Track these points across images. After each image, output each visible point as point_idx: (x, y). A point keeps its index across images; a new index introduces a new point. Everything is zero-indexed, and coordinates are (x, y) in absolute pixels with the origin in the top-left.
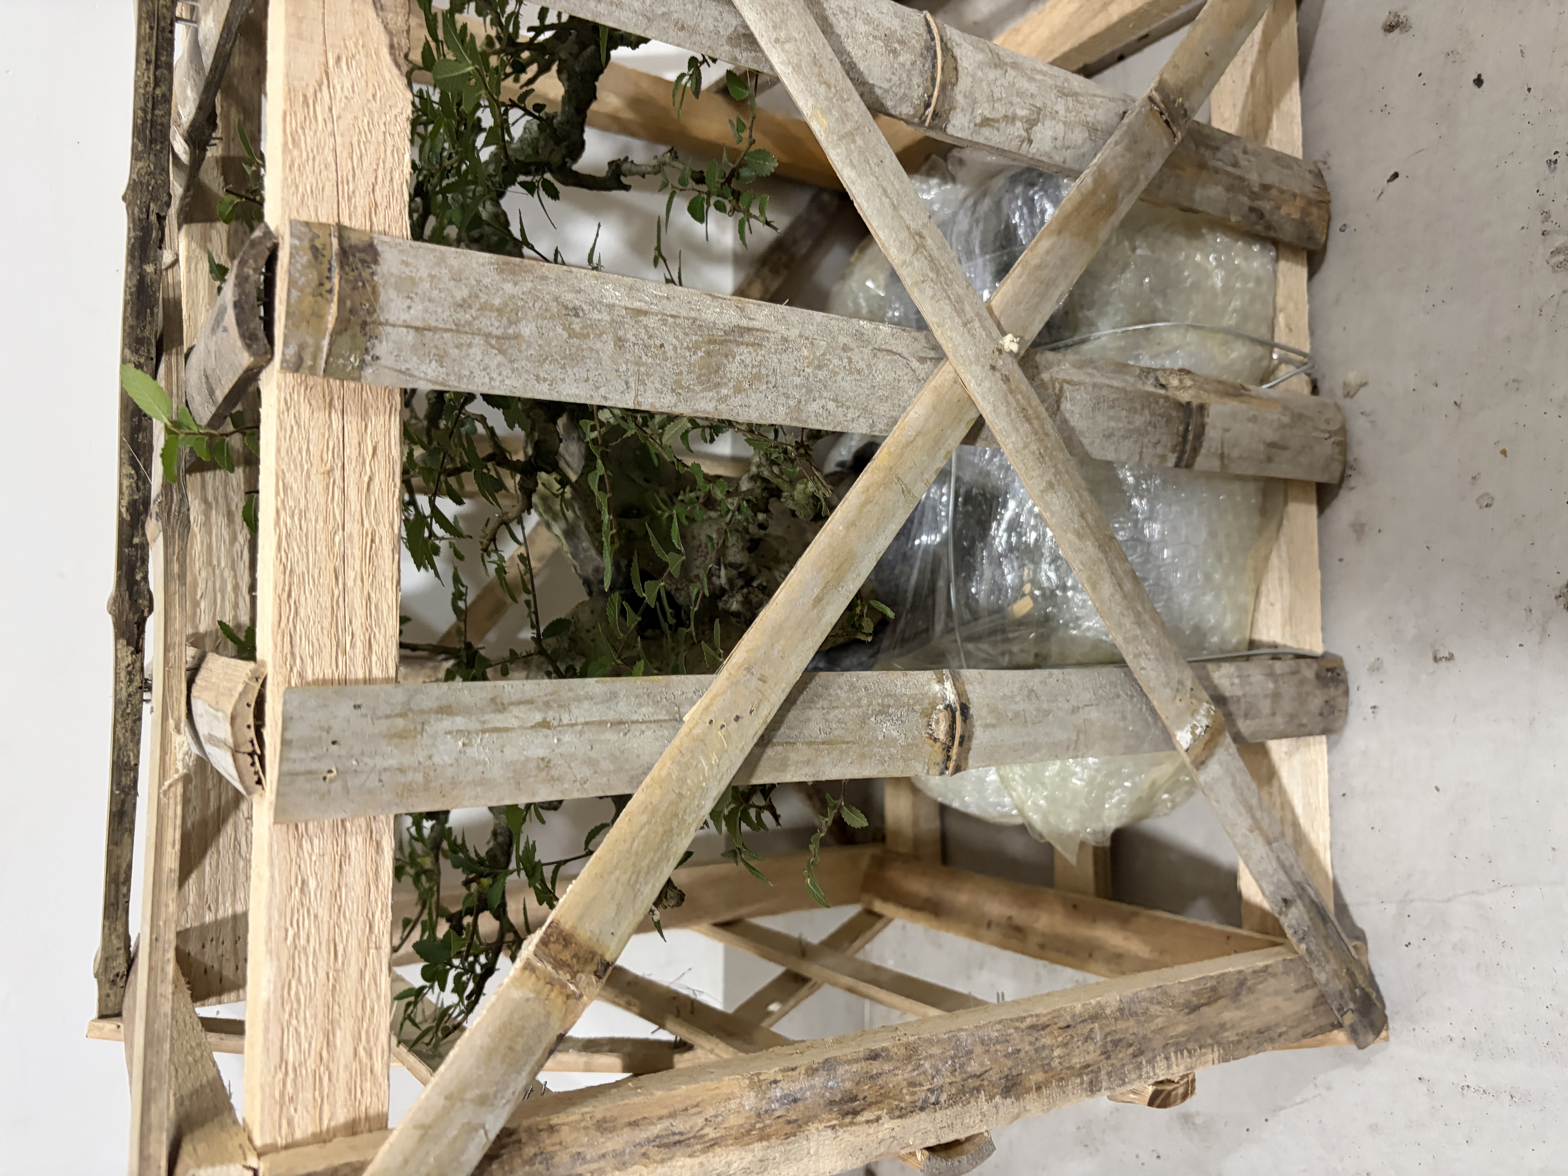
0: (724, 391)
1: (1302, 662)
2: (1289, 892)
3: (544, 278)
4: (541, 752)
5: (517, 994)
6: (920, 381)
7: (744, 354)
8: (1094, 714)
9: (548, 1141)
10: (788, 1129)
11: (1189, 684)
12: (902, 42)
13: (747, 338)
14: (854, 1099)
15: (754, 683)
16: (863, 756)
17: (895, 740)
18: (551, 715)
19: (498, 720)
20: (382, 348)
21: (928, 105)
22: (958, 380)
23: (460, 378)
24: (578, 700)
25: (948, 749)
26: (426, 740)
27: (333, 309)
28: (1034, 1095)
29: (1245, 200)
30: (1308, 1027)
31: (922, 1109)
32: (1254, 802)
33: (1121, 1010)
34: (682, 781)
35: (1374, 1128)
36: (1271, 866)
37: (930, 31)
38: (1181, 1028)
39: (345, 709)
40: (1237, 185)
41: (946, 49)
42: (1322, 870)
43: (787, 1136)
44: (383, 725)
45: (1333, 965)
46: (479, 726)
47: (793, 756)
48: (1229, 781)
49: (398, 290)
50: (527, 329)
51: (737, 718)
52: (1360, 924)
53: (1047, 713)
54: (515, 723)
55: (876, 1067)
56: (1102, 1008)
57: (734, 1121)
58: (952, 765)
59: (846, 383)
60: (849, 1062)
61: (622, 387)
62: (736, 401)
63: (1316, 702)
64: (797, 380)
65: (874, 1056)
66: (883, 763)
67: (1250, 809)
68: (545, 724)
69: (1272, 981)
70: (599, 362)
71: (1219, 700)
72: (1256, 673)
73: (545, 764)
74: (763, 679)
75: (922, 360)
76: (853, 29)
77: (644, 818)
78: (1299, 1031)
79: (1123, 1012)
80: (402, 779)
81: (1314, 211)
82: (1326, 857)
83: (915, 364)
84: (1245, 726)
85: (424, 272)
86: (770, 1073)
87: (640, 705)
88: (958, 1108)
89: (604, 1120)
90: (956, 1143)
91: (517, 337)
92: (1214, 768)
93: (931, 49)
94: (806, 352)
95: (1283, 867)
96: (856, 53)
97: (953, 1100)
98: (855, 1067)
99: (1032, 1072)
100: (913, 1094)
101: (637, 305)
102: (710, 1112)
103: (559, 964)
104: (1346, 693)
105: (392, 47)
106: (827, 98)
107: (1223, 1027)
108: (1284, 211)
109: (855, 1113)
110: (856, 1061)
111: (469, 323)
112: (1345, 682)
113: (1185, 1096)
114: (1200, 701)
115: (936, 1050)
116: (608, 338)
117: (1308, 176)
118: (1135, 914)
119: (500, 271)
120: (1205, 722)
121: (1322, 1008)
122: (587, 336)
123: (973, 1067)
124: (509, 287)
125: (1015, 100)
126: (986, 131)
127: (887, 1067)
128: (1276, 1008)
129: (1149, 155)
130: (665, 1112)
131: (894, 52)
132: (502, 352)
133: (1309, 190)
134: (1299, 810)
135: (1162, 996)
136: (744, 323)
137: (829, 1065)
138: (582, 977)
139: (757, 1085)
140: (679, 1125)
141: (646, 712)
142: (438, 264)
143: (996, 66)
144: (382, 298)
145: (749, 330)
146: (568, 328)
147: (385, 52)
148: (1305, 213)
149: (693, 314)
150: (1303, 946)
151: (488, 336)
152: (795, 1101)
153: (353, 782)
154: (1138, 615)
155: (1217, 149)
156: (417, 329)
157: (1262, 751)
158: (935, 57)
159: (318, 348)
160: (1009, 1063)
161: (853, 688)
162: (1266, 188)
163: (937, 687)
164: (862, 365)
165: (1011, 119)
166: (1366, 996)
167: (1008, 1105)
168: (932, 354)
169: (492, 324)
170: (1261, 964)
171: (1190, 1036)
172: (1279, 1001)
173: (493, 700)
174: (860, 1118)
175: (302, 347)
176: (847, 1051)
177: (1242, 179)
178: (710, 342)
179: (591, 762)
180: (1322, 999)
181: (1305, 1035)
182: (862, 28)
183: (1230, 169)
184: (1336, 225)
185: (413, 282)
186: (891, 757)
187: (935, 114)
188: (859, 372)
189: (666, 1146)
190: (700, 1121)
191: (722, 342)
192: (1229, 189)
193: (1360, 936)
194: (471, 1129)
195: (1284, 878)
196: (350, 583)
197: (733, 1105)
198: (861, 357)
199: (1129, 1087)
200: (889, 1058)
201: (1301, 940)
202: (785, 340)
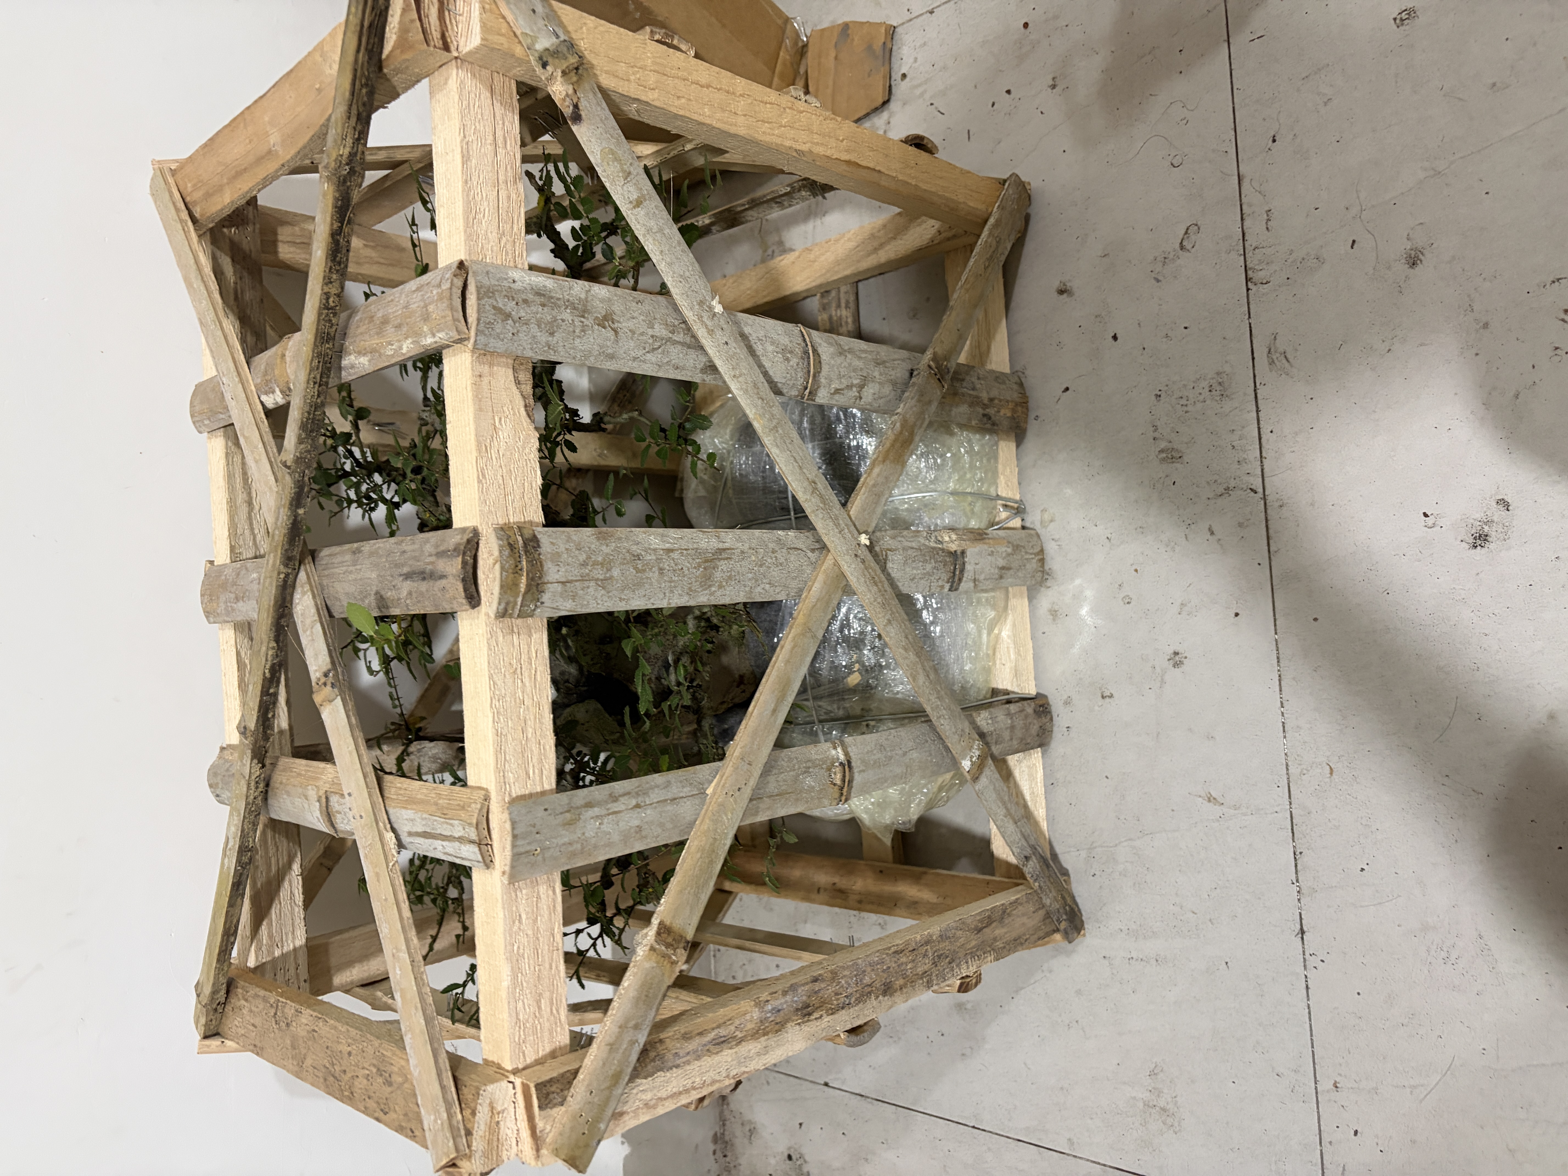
0: (713, 589)
1: (1025, 703)
2: (1028, 852)
3: (620, 539)
4: (636, 823)
5: (647, 965)
6: (815, 565)
7: (723, 565)
8: (915, 755)
9: (660, 1047)
10: (777, 1027)
11: (967, 731)
12: (791, 352)
13: (724, 555)
14: (808, 1006)
15: (746, 767)
16: (797, 800)
17: (813, 787)
18: (640, 799)
19: (615, 807)
20: (545, 597)
21: (806, 388)
22: (836, 564)
23: (582, 606)
24: (652, 788)
25: (842, 789)
26: (580, 824)
27: (524, 580)
28: (898, 993)
29: (981, 411)
30: (1041, 934)
31: (843, 1008)
32: (1006, 798)
33: (941, 936)
34: (715, 830)
35: (1079, 992)
36: (1017, 837)
37: (805, 340)
38: (973, 943)
39: (541, 813)
40: (975, 402)
41: (815, 351)
42: (1042, 833)
43: (777, 1031)
44: (560, 819)
45: (1054, 893)
46: (606, 812)
47: (761, 805)
48: (992, 787)
49: (552, 561)
50: (616, 572)
51: (739, 789)
52: (1065, 865)
53: (891, 758)
54: (623, 807)
55: (817, 986)
56: (931, 936)
57: (750, 1026)
58: (843, 798)
59: (775, 573)
60: (803, 985)
61: (662, 596)
62: (719, 593)
63: (1035, 729)
64: (750, 576)
65: (815, 980)
66: (807, 802)
67: (1004, 803)
68: (638, 806)
69: (1020, 908)
70: (651, 584)
71: (982, 735)
72: (1000, 713)
73: (639, 829)
74: (750, 764)
75: (813, 551)
76: (764, 350)
77: (699, 855)
78: (1036, 936)
79: (942, 937)
80: (571, 849)
81: (1019, 409)
82: (1044, 825)
83: (810, 554)
84: (995, 750)
85: (562, 548)
86: (764, 996)
87: (683, 787)
88: (861, 1005)
89: (686, 1033)
90: (860, 1027)
91: (611, 578)
92: (984, 780)
93: (806, 352)
94: (753, 558)
95: (1024, 836)
96: (767, 364)
97: (859, 1001)
98: (806, 988)
99: (897, 980)
100: (837, 1000)
101: (668, 546)
102: (737, 1022)
103: (668, 946)
104: (1051, 719)
105: (526, 406)
106: (763, 408)
107: (995, 939)
108: (1002, 412)
109: (810, 1014)
110: (807, 984)
111: (588, 575)
112: (1050, 712)
113: (976, 984)
114: (974, 740)
115: (846, 973)
116: (655, 569)
117: (1015, 387)
118: (925, 873)
119: (598, 539)
120: (977, 753)
121: (1048, 921)
122: (644, 571)
123: (867, 980)
124: (604, 548)
125: (853, 374)
126: (837, 397)
127: (823, 986)
128: (1023, 924)
129: (930, 402)
130: (714, 1025)
131: (788, 359)
132: (604, 588)
133: (1016, 396)
134: (1028, 797)
135: (962, 925)
136: (721, 546)
137: (793, 988)
138: (678, 951)
139: (759, 1004)
140: (723, 1032)
141: (687, 791)
142: (568, 541)
143: (841, 354)
144: (545, 568)
145: (724, 550)
146: (636, 568)
147: (522, 410)
148: (1014, 411)
149: (695, 546)
150: (1037, 884)
151: (597, 580)
152: (779, 1011)
153: (548, 854)
154: (938, 692)
155: (963, 380)
156: (562, 583)
157: (1005, 761)
158: (809, 358)
159: (515, 603)
160: (885, 975)
161: (790, 759)
162: (991, 400)
163: (834, 752)
164: (782, 560)
165: (850, 387)
166: (1072, 909)
167: (886, 1001)
168: (817, 546)
169: (599, 573)
170: (1013, 898)
171: (978, 947)
172: (1025, 920)
173: (610, 795)
174: (812, 1017)
175: (507, 604)
176: (801, 978)
177: (977, 397)
178: (706, 561)
179: (661, 825)
180: (1048, 916)
181: (1039, 939)
182: (770, 348)
183: (971, 392)
184: (1032, 415)
185: (559, 555)
186: (812, 798)
187: (810, 393)
188: (781, 564)
189: (718, 1044)
190: (732, 1028)
191: (712, 561)
192: (971, 405)
193: (1065, 873)
194: (633, 1042)
195: (1025, 844)
196: (530, 736)
197: (748, 1017)
198: (781, 555)
199: (947, 983)
200: (823, 980)
201: (1035, 880)
202: (742, 552)
